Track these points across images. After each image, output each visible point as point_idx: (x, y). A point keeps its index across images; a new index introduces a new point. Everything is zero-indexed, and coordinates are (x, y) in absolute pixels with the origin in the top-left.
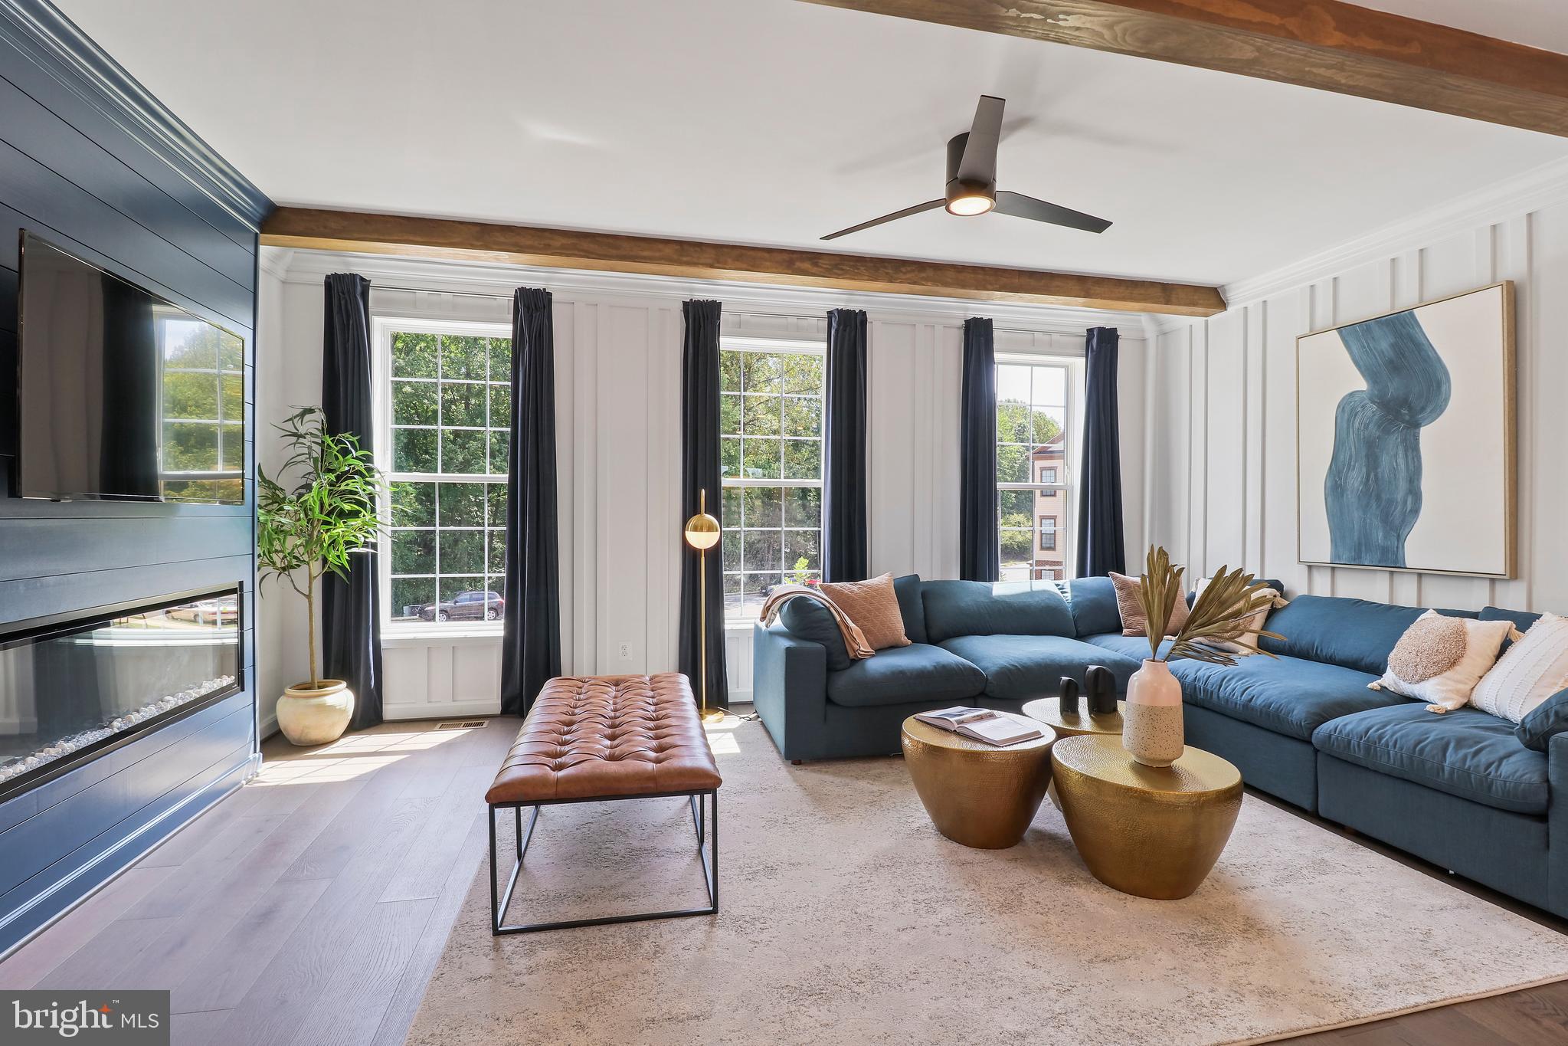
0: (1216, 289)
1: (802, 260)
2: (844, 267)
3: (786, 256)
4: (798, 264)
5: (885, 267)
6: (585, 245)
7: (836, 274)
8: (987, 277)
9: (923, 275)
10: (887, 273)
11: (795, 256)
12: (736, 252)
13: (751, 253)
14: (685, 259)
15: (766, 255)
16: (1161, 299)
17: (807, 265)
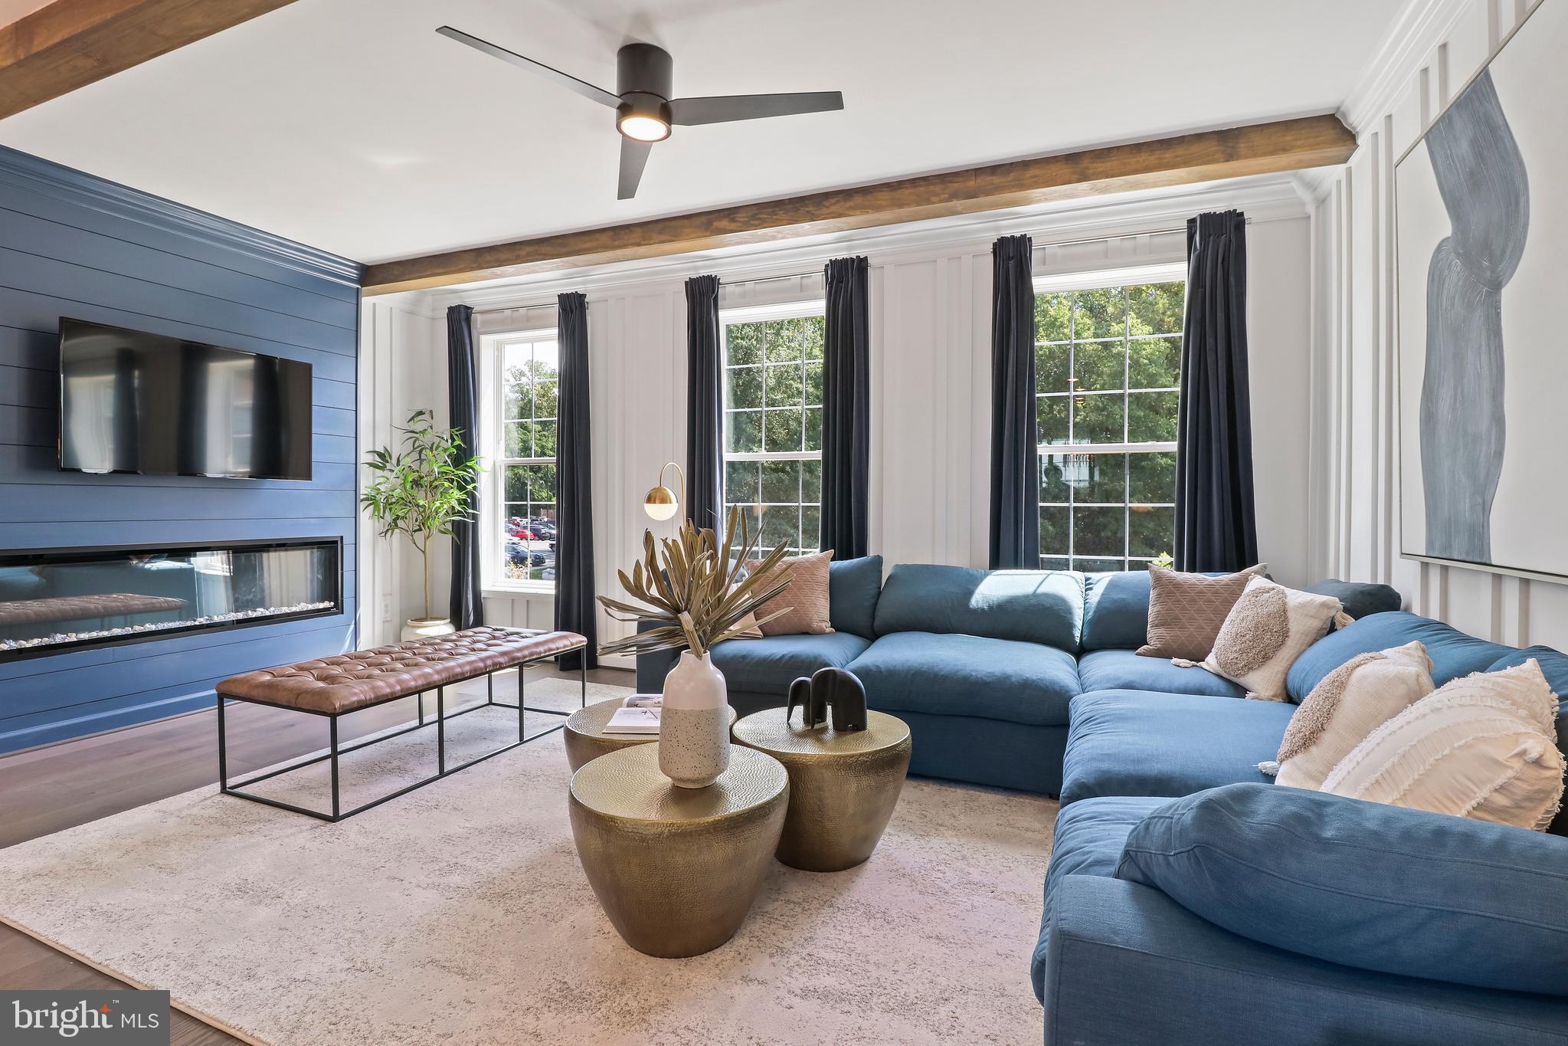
0: (1333, 115)
1: (720, 219)
2: (761, 216)
3: (704, 219)
4: (716, 224)
5: (806, 206)
6: (544, 249)
7: (753, 225)
8: (932, 188)
9: (851, 204)
10: (808, 212)
11: (713, 216)
12: (660, 226)
13: (673, 223)
14: (617, 243)
15: (686, 222)
16: (1217, 156)
17: (724, 223)
